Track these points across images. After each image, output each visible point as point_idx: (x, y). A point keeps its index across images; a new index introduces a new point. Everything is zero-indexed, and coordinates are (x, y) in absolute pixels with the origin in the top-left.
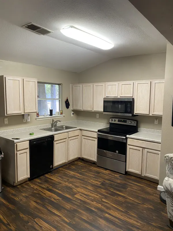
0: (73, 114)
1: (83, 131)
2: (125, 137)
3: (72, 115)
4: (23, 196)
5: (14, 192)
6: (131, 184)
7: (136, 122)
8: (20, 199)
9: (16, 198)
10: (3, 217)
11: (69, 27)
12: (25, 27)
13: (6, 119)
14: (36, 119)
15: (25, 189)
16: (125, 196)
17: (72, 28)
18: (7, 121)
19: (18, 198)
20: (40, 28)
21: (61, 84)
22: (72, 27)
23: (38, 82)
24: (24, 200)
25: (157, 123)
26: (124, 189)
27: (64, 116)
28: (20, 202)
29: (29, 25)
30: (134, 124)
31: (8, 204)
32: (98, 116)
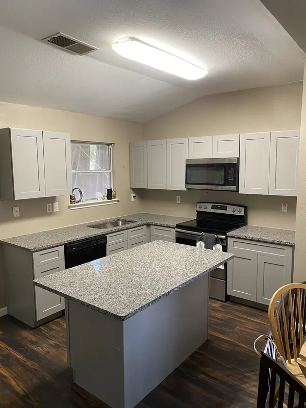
0: (133, 197)
1: (151, 226)
2: (224, 237)
3: (132, 199)
4: (51, 345)
5: (33, 339)
6: (241, 320)
7: (243, 209)
8: (45, 349)
9: (39, 349)
10: (16, 382)
11: (127, 39)
12: (48, 41)
13: (16, 209)
14: (69, 207)
15: (52, 333)
16: (232, 342)
17: (134, 41)
18: (18, 212)
19: (42, 348)
20: (75, 42)
21: (111, 144)
22: (133, 39)
23: (72, 142)
24: (53, 351)
25: (286, 211)
26: (230, 329)
27: (118, 201)
28: (47, 356)
29: (55, 36)
30: (239, 212)
31: (24, 359)
32: (180, 199)
